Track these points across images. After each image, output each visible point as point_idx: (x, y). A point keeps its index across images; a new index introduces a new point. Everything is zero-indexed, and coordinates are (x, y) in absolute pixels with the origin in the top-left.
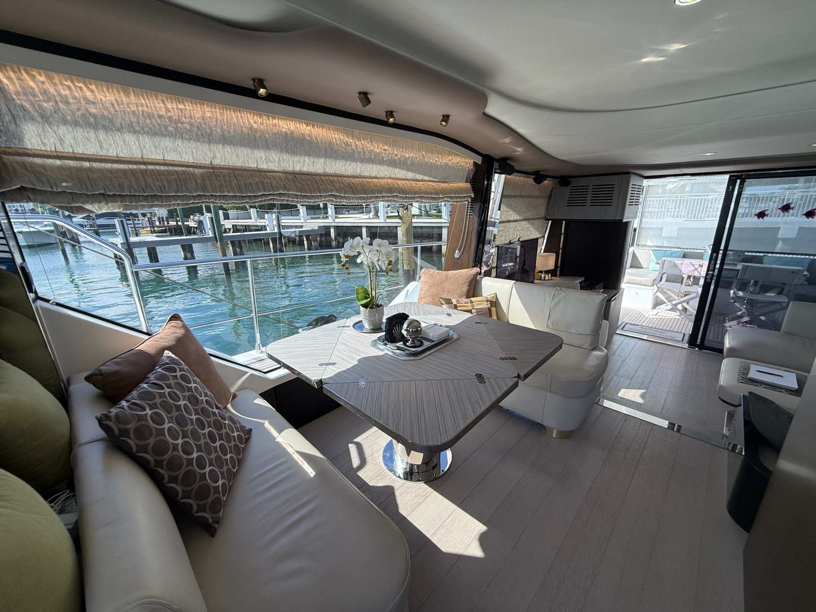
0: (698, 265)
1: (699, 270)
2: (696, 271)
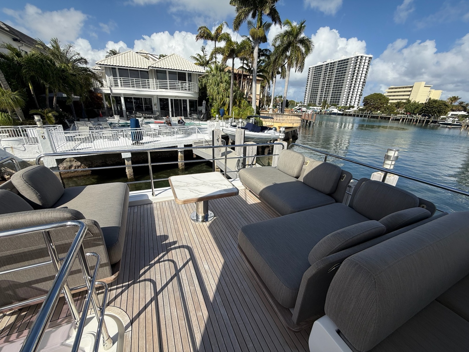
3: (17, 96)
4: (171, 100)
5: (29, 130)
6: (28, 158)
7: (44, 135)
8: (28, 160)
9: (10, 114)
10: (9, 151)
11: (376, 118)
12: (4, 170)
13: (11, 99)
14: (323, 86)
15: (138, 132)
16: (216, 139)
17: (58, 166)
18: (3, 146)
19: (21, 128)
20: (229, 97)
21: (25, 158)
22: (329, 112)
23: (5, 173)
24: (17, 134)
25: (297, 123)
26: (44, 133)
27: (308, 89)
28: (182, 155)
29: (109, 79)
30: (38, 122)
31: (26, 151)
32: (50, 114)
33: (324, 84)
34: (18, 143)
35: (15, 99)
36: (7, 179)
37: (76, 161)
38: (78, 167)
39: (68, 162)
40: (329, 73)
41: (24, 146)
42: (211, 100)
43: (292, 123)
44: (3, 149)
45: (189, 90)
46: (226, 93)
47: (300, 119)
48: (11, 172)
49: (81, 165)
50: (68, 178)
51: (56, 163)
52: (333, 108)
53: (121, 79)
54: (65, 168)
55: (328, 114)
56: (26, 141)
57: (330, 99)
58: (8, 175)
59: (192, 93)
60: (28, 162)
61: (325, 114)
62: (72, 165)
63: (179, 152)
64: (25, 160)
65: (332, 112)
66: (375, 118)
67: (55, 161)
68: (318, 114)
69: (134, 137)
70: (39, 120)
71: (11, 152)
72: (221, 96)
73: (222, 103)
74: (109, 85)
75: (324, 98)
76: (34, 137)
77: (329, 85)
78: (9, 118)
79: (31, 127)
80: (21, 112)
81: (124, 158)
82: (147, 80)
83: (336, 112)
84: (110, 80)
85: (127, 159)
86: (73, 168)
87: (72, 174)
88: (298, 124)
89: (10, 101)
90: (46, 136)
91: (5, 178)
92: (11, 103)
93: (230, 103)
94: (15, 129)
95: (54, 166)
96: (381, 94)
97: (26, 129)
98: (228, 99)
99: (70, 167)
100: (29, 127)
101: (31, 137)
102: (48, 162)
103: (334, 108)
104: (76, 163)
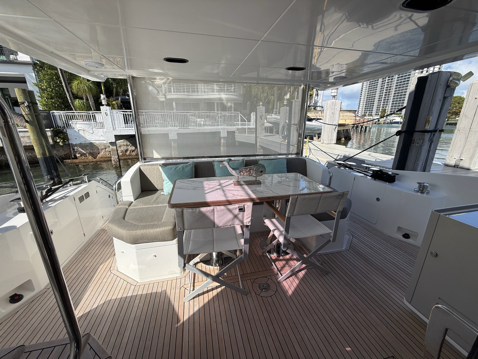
0: (238, 210)
1: (240, 216)
2: (236, 219)
3: (91, 85)
4: (217, 103)
5: (97, 116)
6: (95, 140)
7: (106, 112)
8: (95, 142)
9: (85, 101)
10: (81, 133)
11: (455, 125)
12: (76, 149)
13: (87, 86)
14: (381, 94)
15: (184, 115)
16: (260, 115)
17: (115, 142)
18: (77, 128)
19: (92, 113)
20: (274, 96)
21: (93, 140)
22: (389, 121)
23: (77, 152)
24: (89, 118)
25: (350, 119)
26: (107, 110)
27: (362, 99)
28: (225, 141)
29: (165, 86)
30: (103, 100)
31: (94, 134)
32: (114, 102)
33: (382, 92)
34: (88, 126)
35: (89, 87)
36: (78, 157)
37: (131, 146)
38: (133, 151)
39: (125, 146)
40: (388, 80)
41: (93, 129)
42: (255, 102)
43: (344, 119)
44: (77, 131)
45: (234, 91)
46: (271, 91)
47: (354, 115)
48: (81, 151)
49: (135, 150)
50: (123, 159)
51: (114, 139)
52: (394, 117)
53: (174, 85)
54: (122, 151)
55: (388, 123)
56: (95, 126)
57: (390, 108)
58: (79, 154)
59: (237, 94)
60: (95, 144)
61: (384, 123)
62: (128, 149)
63: (222, 139)
64: (91, 141)
65: (394, 121)
66: (453, 125)
67: (114, 137)
68: (375, 123)
69: (181, 120)
70: (104, 99)
71: (82, 134)
72: (266, 95)
73: (266, 101)
74: (164, 92)
75: (383, 107)
76: (100, 121)
77: (388, 93)
78: (84, 104)
79: (99, 113)
80: (93, 102)
81: (171, 140)
82: (196, 85)
83: (399, 121)
84: (165, 88)
85: (173, 140)
86: (128, 152)
87: (127, 157)
88: (351, 121)
89: (86, 88)
90: (108, 113)
91: (77, 157)
92: (87, 89)
93: (275, 100)
94: (87, 114)
95: (113, 141)
96: (460, 97)
97: (95, 114)
98: (272, 97)
99: (126, 151)
100: (97, 113)
101: (98, 121)
102: (108, 137)
103: (396, 116)
104: (131, 147)
